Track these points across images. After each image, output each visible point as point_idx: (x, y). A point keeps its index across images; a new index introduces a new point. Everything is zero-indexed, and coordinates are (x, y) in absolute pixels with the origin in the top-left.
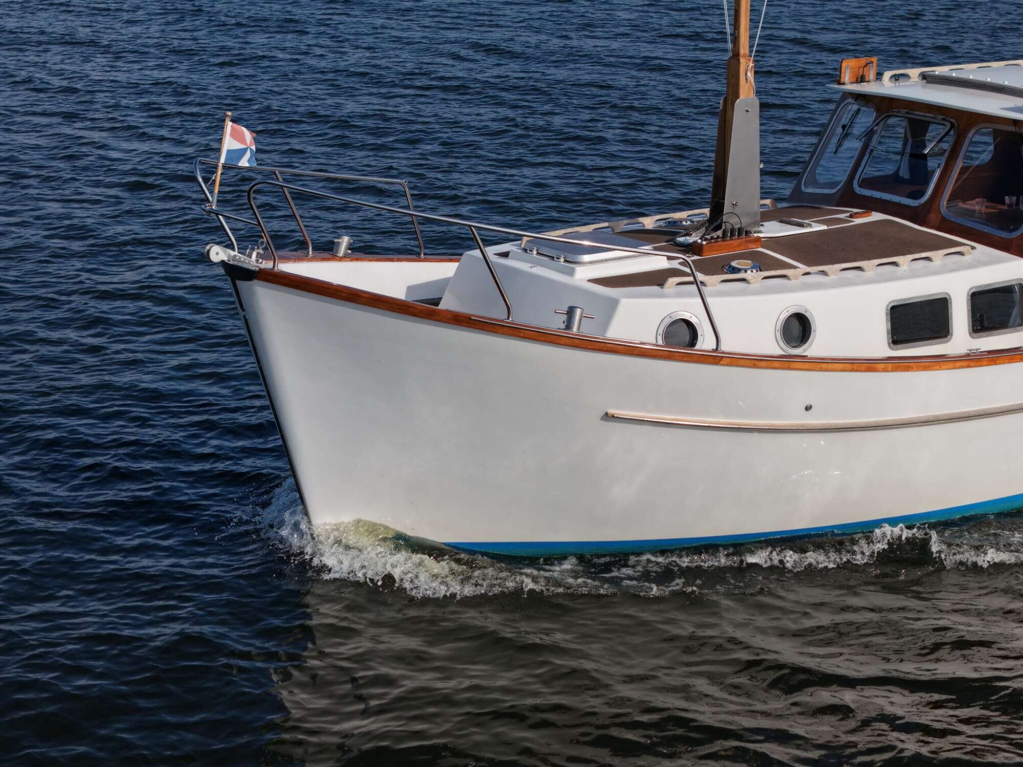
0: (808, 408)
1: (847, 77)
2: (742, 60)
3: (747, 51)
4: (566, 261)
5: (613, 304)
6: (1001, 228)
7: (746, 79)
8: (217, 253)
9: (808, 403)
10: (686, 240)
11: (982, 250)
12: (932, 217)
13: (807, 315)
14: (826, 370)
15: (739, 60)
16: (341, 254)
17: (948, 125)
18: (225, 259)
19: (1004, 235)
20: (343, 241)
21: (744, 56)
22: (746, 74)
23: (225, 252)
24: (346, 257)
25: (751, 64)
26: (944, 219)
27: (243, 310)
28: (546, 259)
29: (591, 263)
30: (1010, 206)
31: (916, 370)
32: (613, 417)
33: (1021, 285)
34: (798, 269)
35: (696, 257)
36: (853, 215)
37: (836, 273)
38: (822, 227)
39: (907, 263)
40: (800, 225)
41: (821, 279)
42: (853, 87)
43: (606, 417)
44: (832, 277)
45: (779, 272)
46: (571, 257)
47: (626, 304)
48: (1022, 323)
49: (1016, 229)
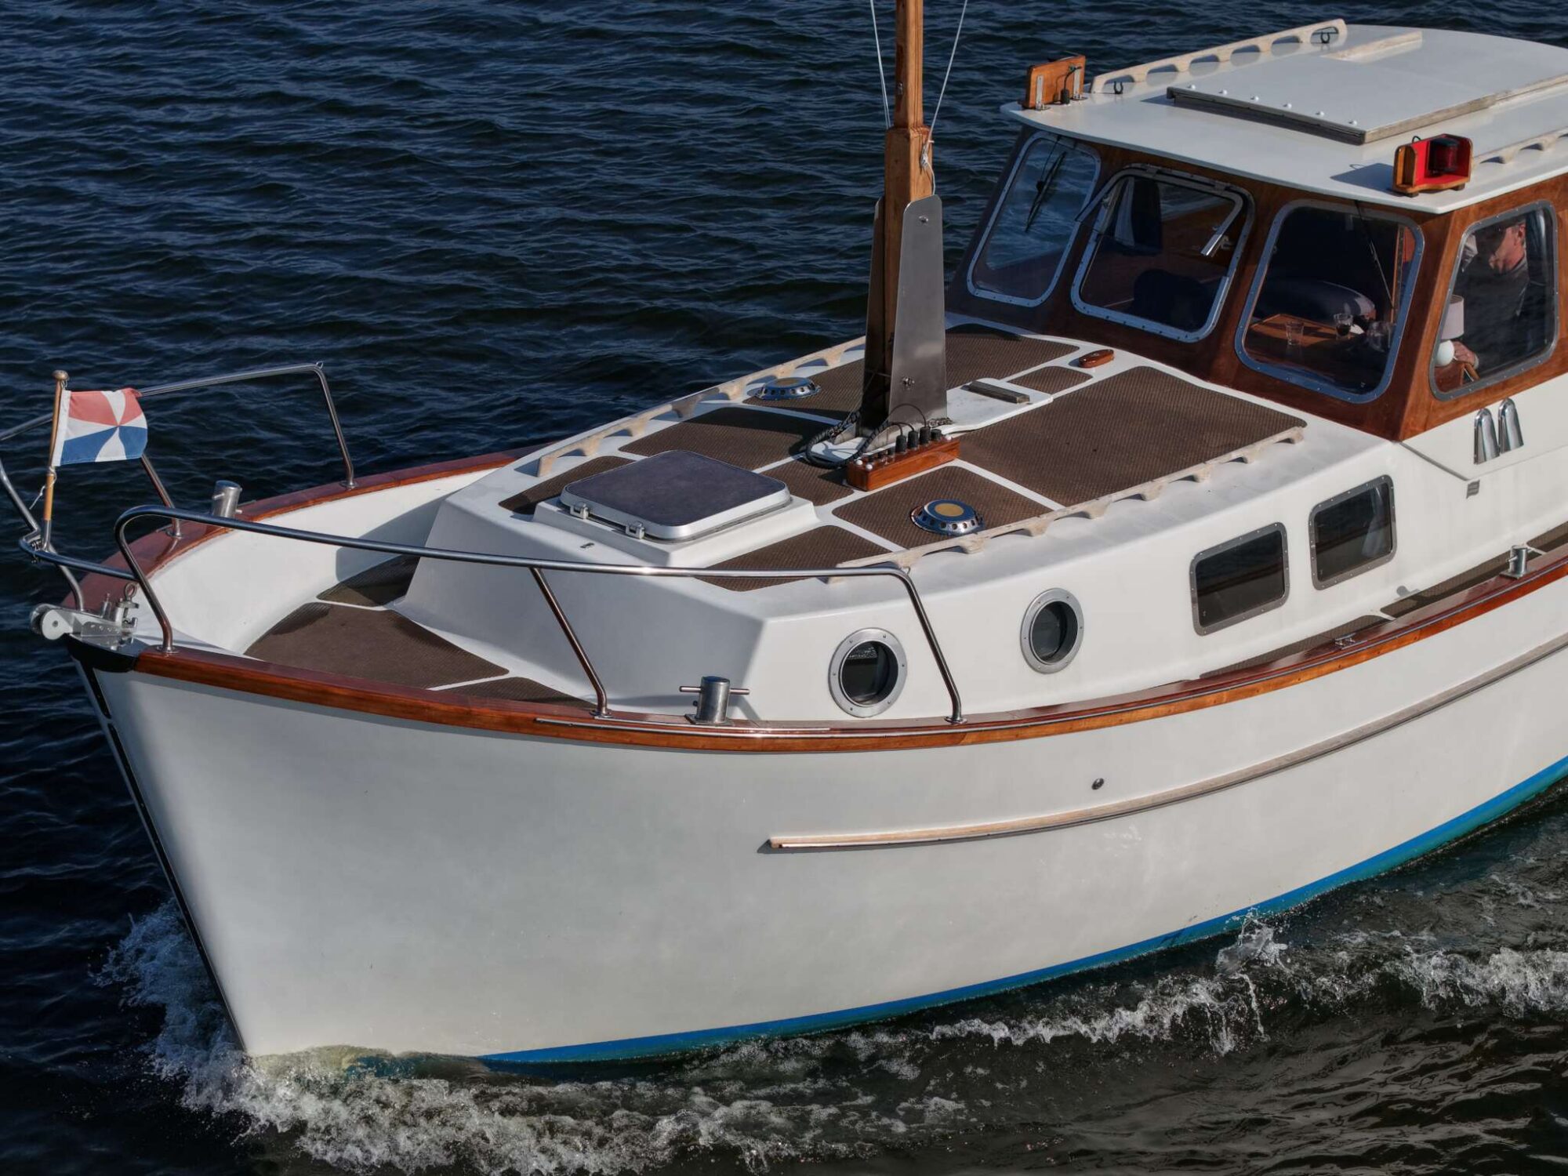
0: (1096, 786)
1: (1038, 96)
2: (913, 134)
3: (920, 118)
4: (647, 536)
5: (752, 629)
6: (1341, 385)
7: (921, 167)
8: (55, 624)
9: (1096, 778)
10: (827, 450)
11: (1318, 428)
12: (1222, 362)
13: (1067, 602)
14: (1128, 722)
15: (908, 137)
17: (1240, 200)
18: (70, 630)
19: (1349, 397)
20: (227, 497)
21: (916, 126)
22: (920, 158)
23: (67, 619)
26: (1242, 369)
27: (108, 716)
28: (609, 529)
29: (694, 538)
30: (1343, 330)
31: (1264, 692)
32: (780, 849)
33: (1385, 486)
34: (1044, 517)
35: (858, 495)
36: (1085, 361)
37: (1101, 511)
38: (1046, 399)
39: (1213, 473)
40: (1010, 398)
41: (1080, 527)
42: (1047, 117)
43: (768, 847)
44: (1097, 520)
45: (1014, 526)
46: (656, 529)
47: (775, 628)
48: (1387, 548)
49: (1370, 387)
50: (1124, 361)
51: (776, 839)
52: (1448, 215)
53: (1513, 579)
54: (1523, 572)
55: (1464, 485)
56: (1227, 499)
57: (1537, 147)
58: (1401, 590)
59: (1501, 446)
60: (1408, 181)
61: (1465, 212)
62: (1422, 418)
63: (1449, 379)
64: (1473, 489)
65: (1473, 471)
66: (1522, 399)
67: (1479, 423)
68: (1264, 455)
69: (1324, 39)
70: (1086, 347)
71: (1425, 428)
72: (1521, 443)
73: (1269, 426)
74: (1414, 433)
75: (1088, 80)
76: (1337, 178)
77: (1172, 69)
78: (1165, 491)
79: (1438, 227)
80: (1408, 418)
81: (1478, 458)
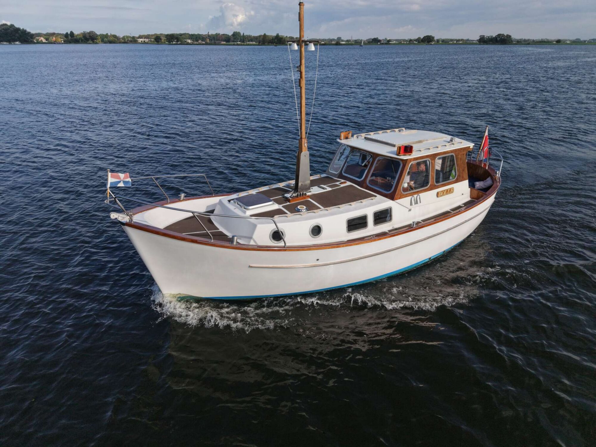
0: (318, 260)
1: (342, 137)
2: (303, 140)
3: (305, 137)
4: (244, 208)
5: (255, 226)
6: (385, 190)
7: (304, 146)
8: (114, 216)
9: (318, 258)
10: (287, 195)
11: (379, 197)
13: (320, 226)
14: (323, 249)
16: (182, 199)
17: (370, 156)
18: (117, 217)
20: (181, 196)
22: (304, 144)
23: (117, 215)
24: (183, 200)
25: (306, 141)
28: (239, 206)
29: (252, 209)
30: (389, 180)
32: (252, 267)
33: (391, 209)
34: (318, 210)
35: (288, 203)
36: (342, 183)
37: (331, 209)
38: (330, 189)
39: (354, 204)
40: (323, 188)
41: (326, 212)
42: (343, 141)
43: (250, 267)
44: (329, 211)
45: (312, 211)
46: (246, 207)
47: (259, 227)
48: (391, 219)
49: (390, 190)
50: (348, 183)
51: (251, 265)
52: (407, 160)
53: (412, 228)
54: (415, 226)
55: (408, 209)
56: (356, 209)
57: (429, 149)
58: (393, 227)
59: (416, 203)
60: (399, 153)
61: (411, 160)
62: (399, 197)
63: (405, 190)
64: (410, 210)
65: (410, 207)
66: (422, 195)
67: (411, 199)
68: (365, 201)
69: (400, 131)
70: (343, 181)
71: (399, 199)
72: (420, 202)
73: (368, 196)
74: (397, 199)
75: (352, 136)
76: (387, 152)
77: (370, 135)
78: (344, 207)
79: (405, 162)
80: (396, 196)
81: (411, 204)
